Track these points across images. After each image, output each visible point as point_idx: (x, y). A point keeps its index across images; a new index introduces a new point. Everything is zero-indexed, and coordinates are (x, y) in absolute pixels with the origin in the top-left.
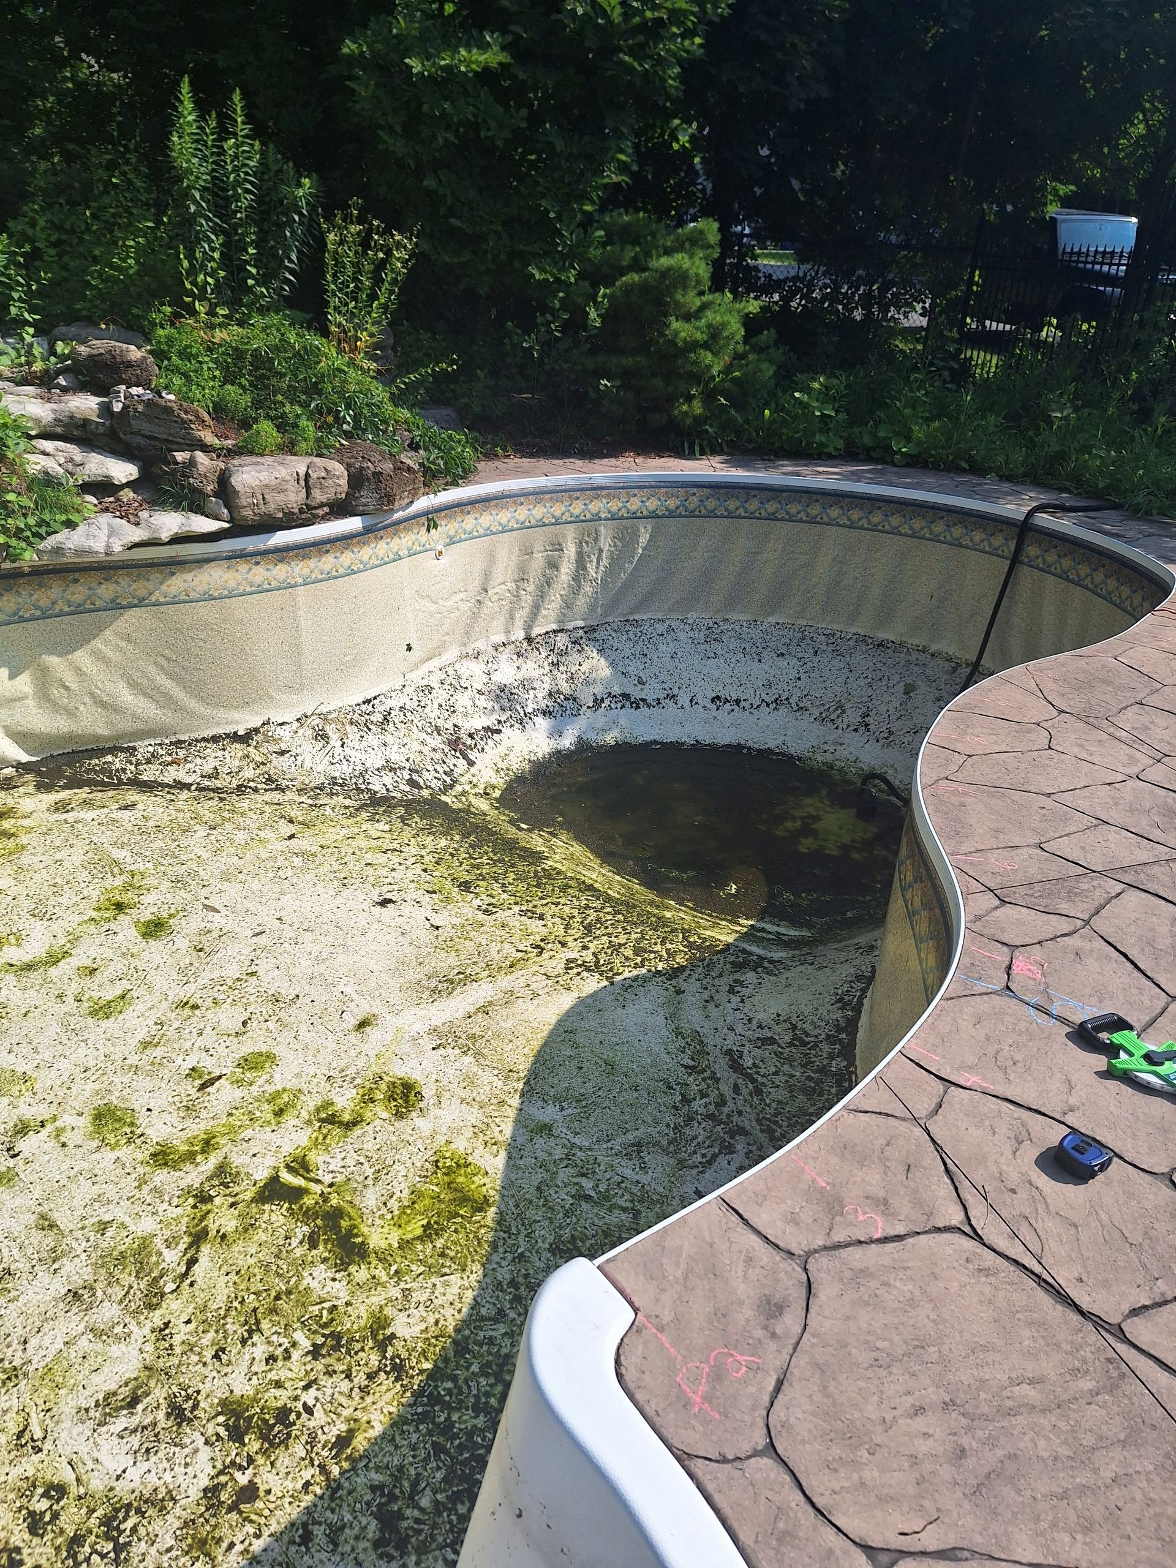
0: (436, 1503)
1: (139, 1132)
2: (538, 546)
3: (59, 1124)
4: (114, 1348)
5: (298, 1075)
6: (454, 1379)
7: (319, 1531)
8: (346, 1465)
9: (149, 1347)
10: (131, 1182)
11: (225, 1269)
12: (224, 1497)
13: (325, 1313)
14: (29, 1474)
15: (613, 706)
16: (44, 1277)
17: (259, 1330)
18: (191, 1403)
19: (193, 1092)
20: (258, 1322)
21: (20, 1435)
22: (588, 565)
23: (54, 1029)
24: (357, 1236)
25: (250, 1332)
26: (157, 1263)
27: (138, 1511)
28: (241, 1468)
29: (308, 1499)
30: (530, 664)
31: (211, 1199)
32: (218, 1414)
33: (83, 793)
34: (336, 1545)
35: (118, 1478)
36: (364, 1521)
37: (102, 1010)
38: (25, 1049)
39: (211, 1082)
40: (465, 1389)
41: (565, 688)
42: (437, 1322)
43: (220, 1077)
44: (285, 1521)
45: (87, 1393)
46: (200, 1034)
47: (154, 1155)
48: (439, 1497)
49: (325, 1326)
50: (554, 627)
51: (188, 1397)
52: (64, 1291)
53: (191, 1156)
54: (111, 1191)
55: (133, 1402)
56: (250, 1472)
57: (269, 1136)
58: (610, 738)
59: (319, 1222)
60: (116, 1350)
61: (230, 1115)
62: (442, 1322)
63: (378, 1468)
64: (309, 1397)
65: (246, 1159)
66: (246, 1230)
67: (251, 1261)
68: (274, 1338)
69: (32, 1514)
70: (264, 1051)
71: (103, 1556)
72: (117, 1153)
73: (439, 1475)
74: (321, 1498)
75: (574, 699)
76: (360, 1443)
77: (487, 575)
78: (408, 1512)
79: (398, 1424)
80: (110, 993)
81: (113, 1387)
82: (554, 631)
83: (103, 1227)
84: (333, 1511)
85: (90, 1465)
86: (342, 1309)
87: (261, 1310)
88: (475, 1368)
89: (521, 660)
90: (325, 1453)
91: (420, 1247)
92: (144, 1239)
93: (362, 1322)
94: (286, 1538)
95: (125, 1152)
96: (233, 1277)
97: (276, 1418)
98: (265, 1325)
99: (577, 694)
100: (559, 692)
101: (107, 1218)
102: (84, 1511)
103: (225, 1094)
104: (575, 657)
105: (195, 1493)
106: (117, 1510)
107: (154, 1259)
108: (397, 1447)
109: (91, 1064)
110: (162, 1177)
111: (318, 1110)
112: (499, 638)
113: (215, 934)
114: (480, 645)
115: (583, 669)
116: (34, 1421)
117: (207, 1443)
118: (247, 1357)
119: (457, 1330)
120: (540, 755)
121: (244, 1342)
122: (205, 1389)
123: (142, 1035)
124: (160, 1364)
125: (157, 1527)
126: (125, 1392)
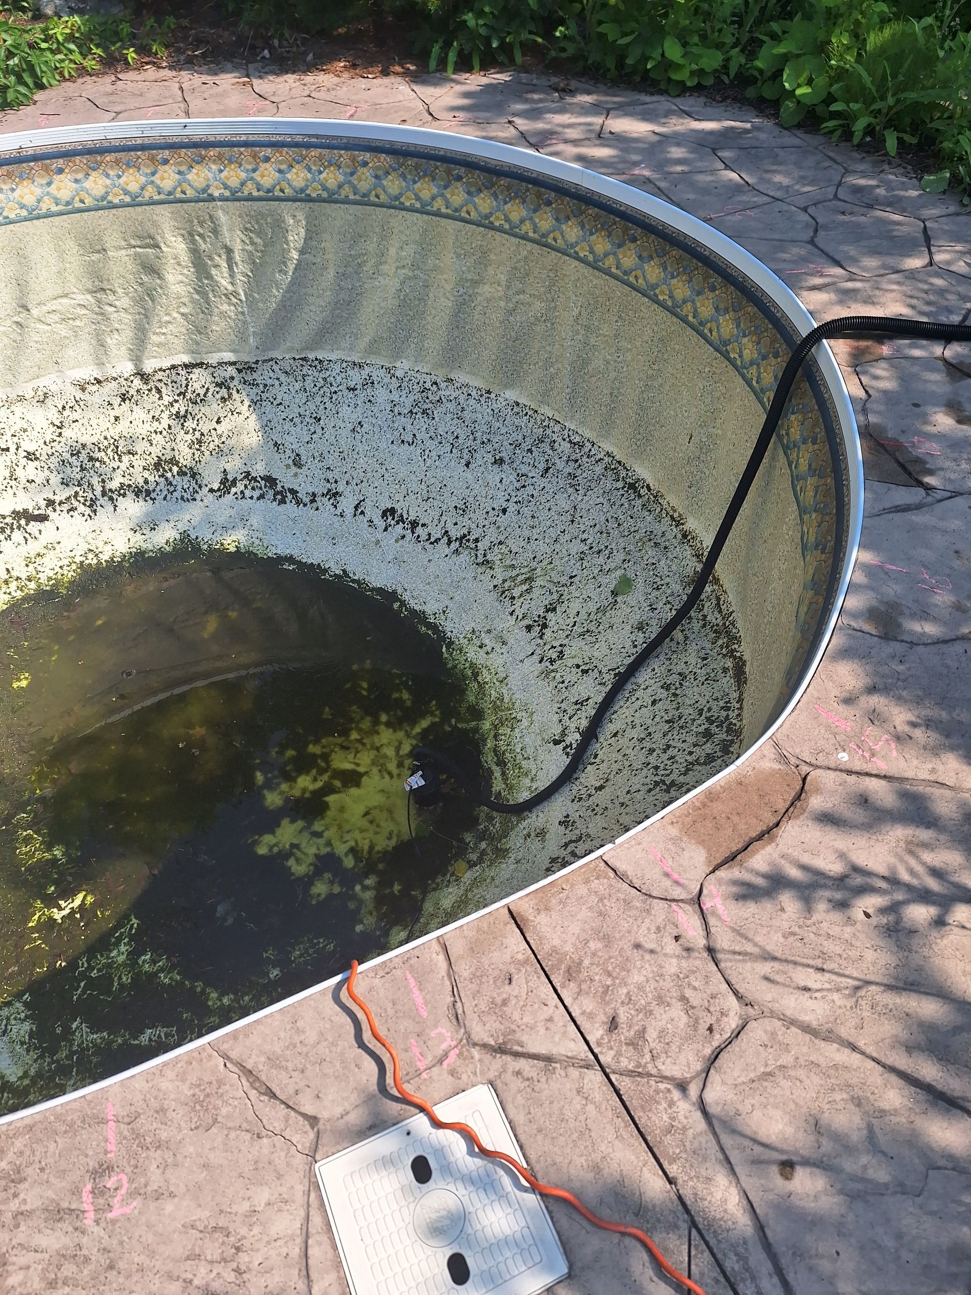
15: (248, 493)
30: (139, 414)
41: (185, 456)
58: (232, 541)
75: (194, 476)
89: (126, 406)
99: (200, 468)
100: (173, 461)
104: (214, 408)
112: (87, 373)
115: (221, 428)
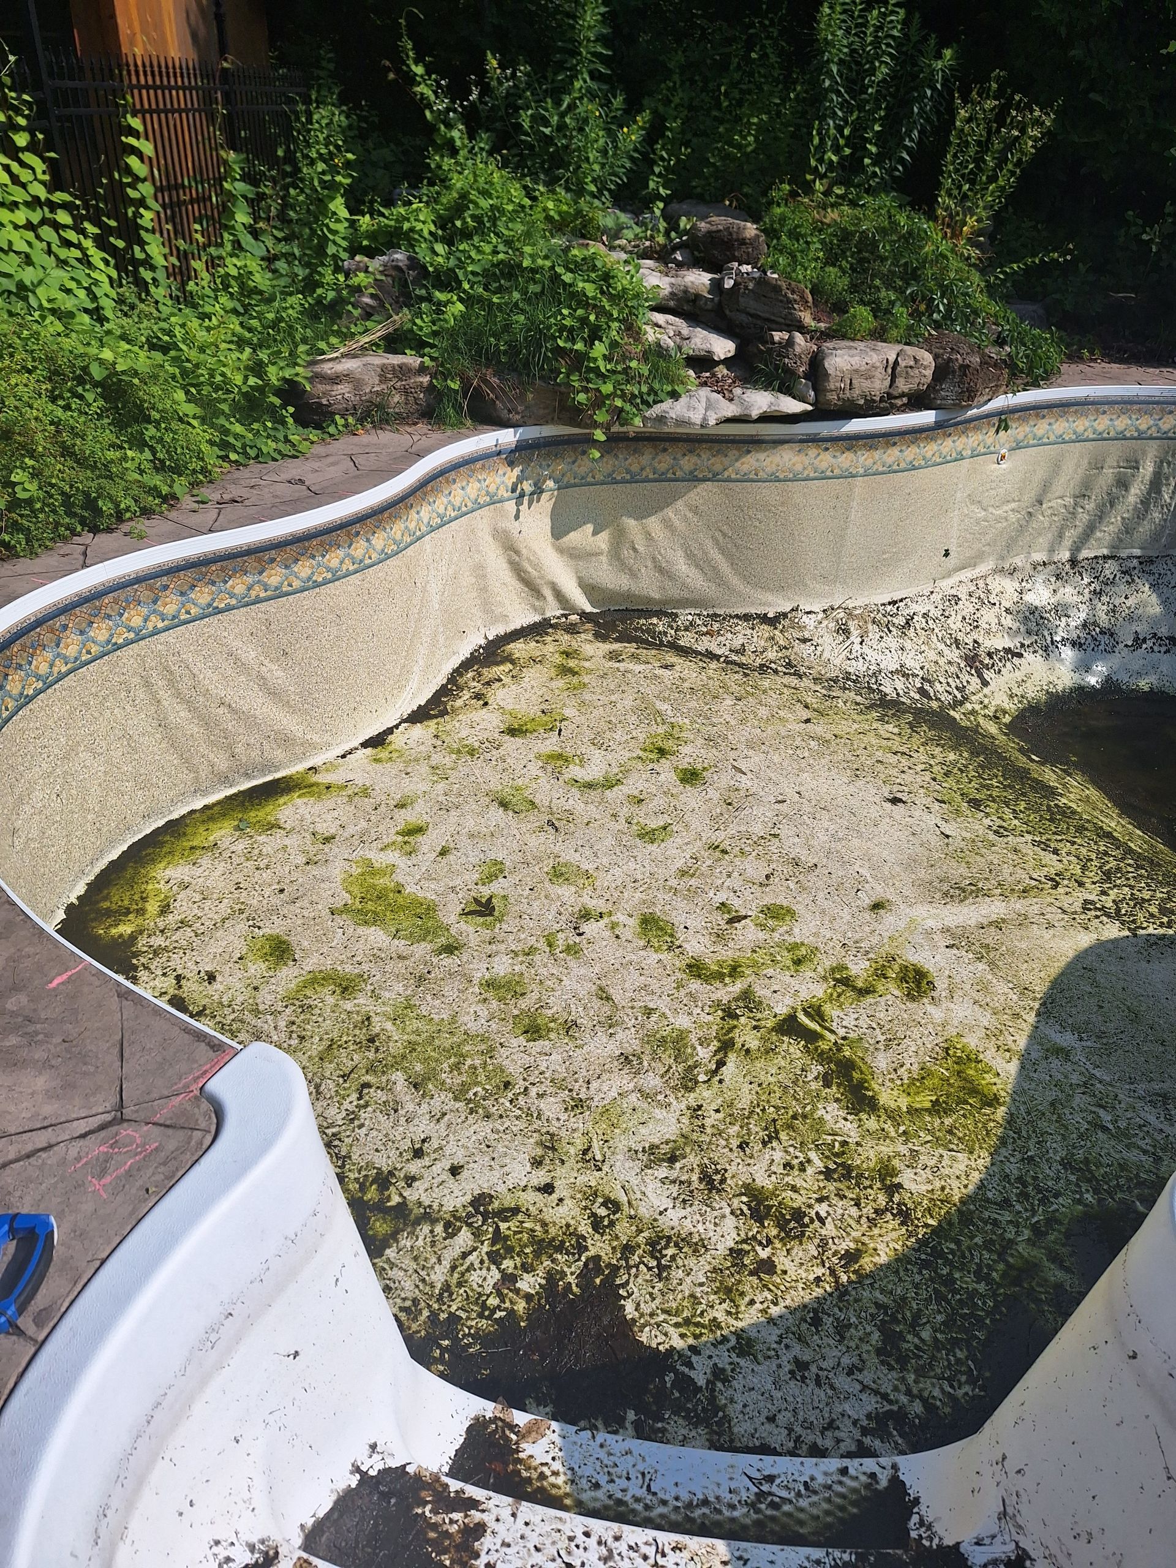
0: (936, 1339)
1: (677, 943)
2: (1111, 461)
3: (613, 918)
4: (657, 1111)
5: (816, 935)
6: (958, 1243)
7: (828, 1321)
8: (853, 1277)
9: (685, 1120)
10: (669, 983)
11: (748, 1078)
12: (747, 1261)
13: (837, 1144)
14: (593, 1184)
15: (1156, 648)
16: (602, 1037)
17: (778, 1138)
18: (719, 1177)
19: (722, 923)
20: (777, 1132)
21: (585, 1152)
22: (1164, 489)
23: (610, 841)
24: (867, 1089)
25: (770, 1137)
26: (692, 1055)
27: (676, 1245)
28: (760, 1243)
29: (818, 1292)
30: (1069, 590)
31: (736, 1017)
32: (742, 1194)
33: (631, 648)
34: (843, 1338)
35: (661, 1213)
36: (868, 1330)
37: (649, 836)
38: (588, 852)
39: (739, 919)
40: (967, 1254)
41: (1103, 619)
42: (943, 1189)
43: (745, 917)
44: (798, 1301)
45: (636, 1138)
46: (729, 876)
47: (689, 966)
48: (938, 1335)
49: (837, 1155)
50: (1105, 552)
51: (717, 1172)
52: (618, 1053)
53: (720, 976)
54: (655, 985)
55: (672, 1159)
56: (768, 1250)
57: (788, 979)
58: (1144, 684)
59: (832, 1066)
60: (659, 1113)
61: (754, 951)
62: (947, 1190)
63: (882, 1291)
64: (822, 1209)
65: (768, 993)
66: (767, 1052)
67: (772, 1079)
68: (791, 1149)
69: (594, 1215)
70: (785, 905)
71: (650, 1269)
72: (662, 957)
73: (940, 1318)
74: (831, 1295)
75: (1112, 635)
76: (867, 1263)
77: (1046, 487)
78: (909, 1337)
79: (901, 1262)
80: (654, 823)
81: (657, 1141)
82: (1105, 557)
83: (649, 1012)
84: (840, 1310)
85: (639, 1196)
86: (853, 1147)
87: (779, 1122)
88: (978, 1240)
89: (1059, 583)
90: (835, 1260)
91: (928, 1119)
92: (682, 1032)
93: (872, 1165)
94: (798, 1315)
95: (665, 956)
96: (755, 1086)
97: (792, 1215)
98: (783, 1136)
99: (1116, 629)
100: (1095, 624)
101: (651, 1005)
102: (634, 1228)
103: (748, 934)
104: (1123, 588)
105: (722, 1249)
106: (661, 1238)
107: (689, 1050)
108: (900, 1280)
109: (639, 877)
110: (695, 985)
111: (833, 970)
112: (1039, 556)
113: (742, 793)
114: (1018, 561)
115: (1129, 603)
116: (596, 1145)
117: (732, 1213)
118: (767, 1157)
119: (962, 1201)
120: (1060, 688)
121: (764, 1144)
122: (732, 1169)
123: (680, 863)
124: (694, 1136)
125: (691, 1262)
126: (665, 1149)
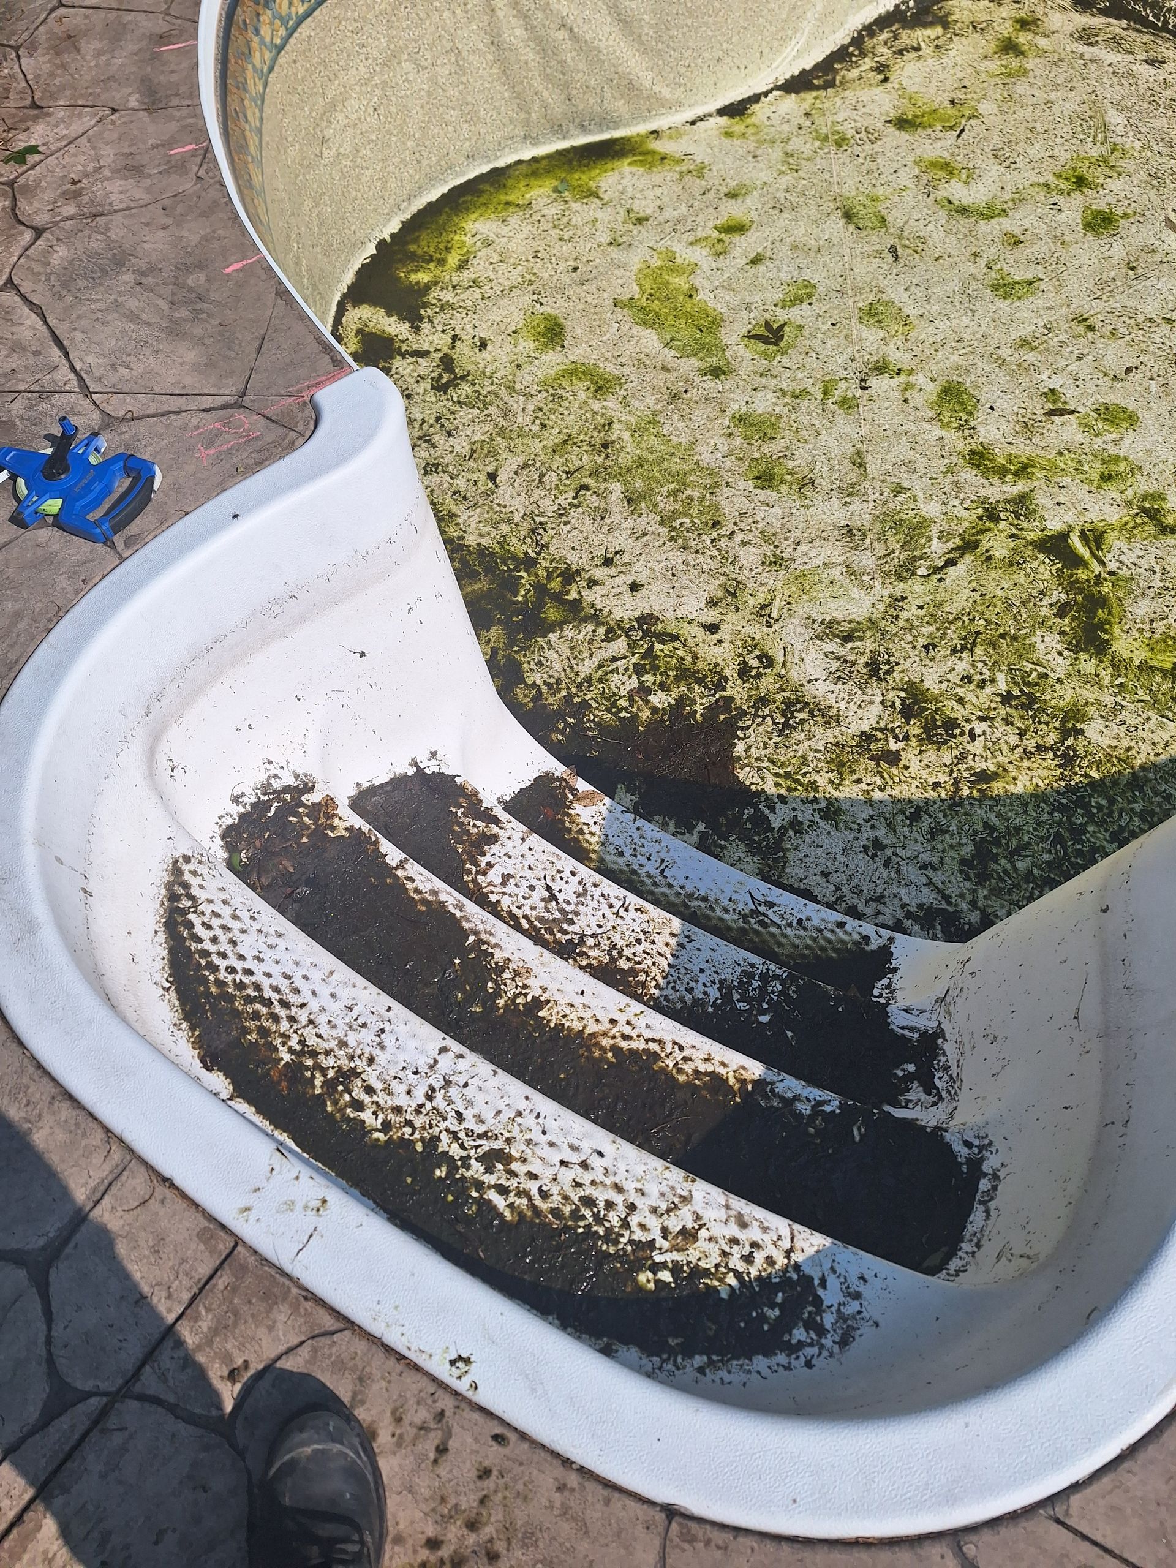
0: (1030, 873)
1: (972, 423)
3: (911, 379)
4: (855, 590)
5: (1148, 452)
6: (1112, 802)
7: (926, 821)
8: (975, 794)
9: (881, 607)
10: (941, 465)
11: (974, 585)
12: (873, 746)
13: (1034, 674)
14: (757, 637)
16: (835, 502)
17: (971, 651)
18: (887, 667)
19: (1040, 412)
20: (974, 644)
21: (763, 607)
23: (954, 285)
24: (1106, 632)
25: (964, 648)
26: (923, 546)
27: (811, 712)
28: (896, 737)
29: (931, 794)
31: (997, 519)
32: (902, 689)
33: (1116, 26)
34: (933, 839)
35: (810, 681)
36: (964, 840)
37: (1004, 288)
38: (920, 294)
39: (1061, 412)
40: (1116, 815)
42: (1129, 749)
43: (1072, 412)
44: (906, 795)
45: (820, 609)
46: (1080, 359)
47: (972, 452)
48: (1035, 871)
49: (1028, 684)
51: (888, 662)
52: (843, 523)
53: (1003, 472)
54: (921, 464)
55: (847, 638)
56: (901, 745)
57: (1082, 493)
59: (1079, 598)
60: (856, 592)
61: (1060, 453)
62: (1134, 752)
63: (999, 815)
64: (980, 727)
65: (1049, 503)
66: (1011, 565)
67: (999, 593)
68: (980, 665)
69: (745, 663)
70: (1131, 409)
71: (775, 723)
72: (945, 434)
73: (1046, 857)
74: (943, 801)
76: (998, 787)
78: (1003, 861)
79: (1037, 797)
80: (1019, 274)
81: (840, 618)
83: (899, 490)
84: (945, 816)
85: (796, 660)
86: (1051, 681)
87: (983, 637)
88: (1137, 807)
90: (965, 774)
91: (1158, 679)
92: (925, 520)
93: (1061, 704)
94: (899, 806)
95: (951, 436)
96: (976, 596)
97: (944, 723)
98: (979, 650)
101: (906, 484)
102: (777, 686)
103: (1067, 430)
105: (854, 729)
106: (799, 702)
107: (923, 541)
108: (1025, 812)
109: (967, 336)
110: (968, 475)
111: (1145, 497)
113: (1158, 258)
116: (777, 603)
117: (882, 703)
118: (950, 664)
119: (1143, 767)
121: (954, 651)
122: (905, 665)
123: (1025, 331)
124: (882, 624)
125: (818, 731)
126: (845, 626)
